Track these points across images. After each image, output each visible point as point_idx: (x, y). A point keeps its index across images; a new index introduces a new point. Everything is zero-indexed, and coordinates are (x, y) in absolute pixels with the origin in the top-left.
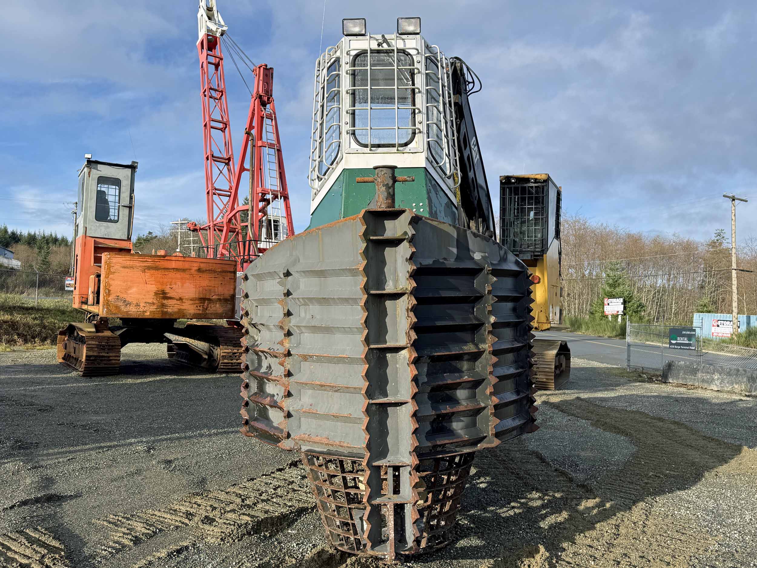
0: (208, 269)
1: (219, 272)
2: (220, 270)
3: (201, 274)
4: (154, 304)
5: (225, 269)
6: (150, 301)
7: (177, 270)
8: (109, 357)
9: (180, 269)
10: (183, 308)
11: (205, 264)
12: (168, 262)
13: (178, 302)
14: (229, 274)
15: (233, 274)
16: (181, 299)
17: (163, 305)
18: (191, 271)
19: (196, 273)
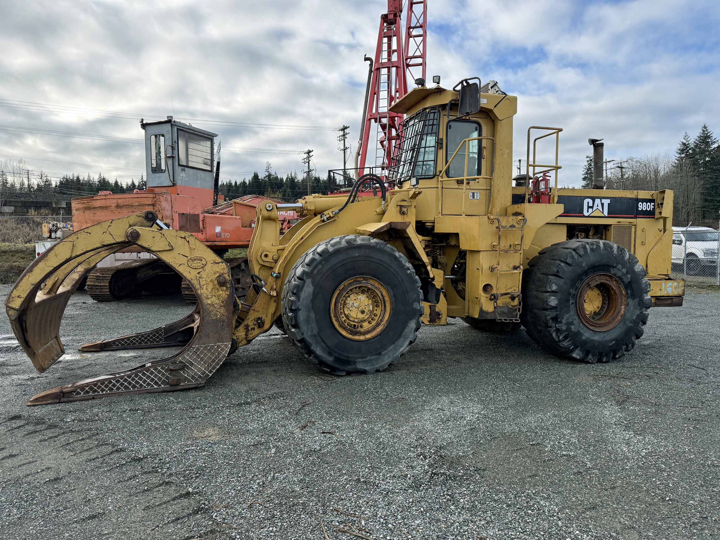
0: (125, 204)
1: (136, 206)
2: (137, 204)
3: (119, 210)
7: (101, 208)
11: (122, 200)
12: (96, 201)
15: (151, 207)
18: (112, 208)
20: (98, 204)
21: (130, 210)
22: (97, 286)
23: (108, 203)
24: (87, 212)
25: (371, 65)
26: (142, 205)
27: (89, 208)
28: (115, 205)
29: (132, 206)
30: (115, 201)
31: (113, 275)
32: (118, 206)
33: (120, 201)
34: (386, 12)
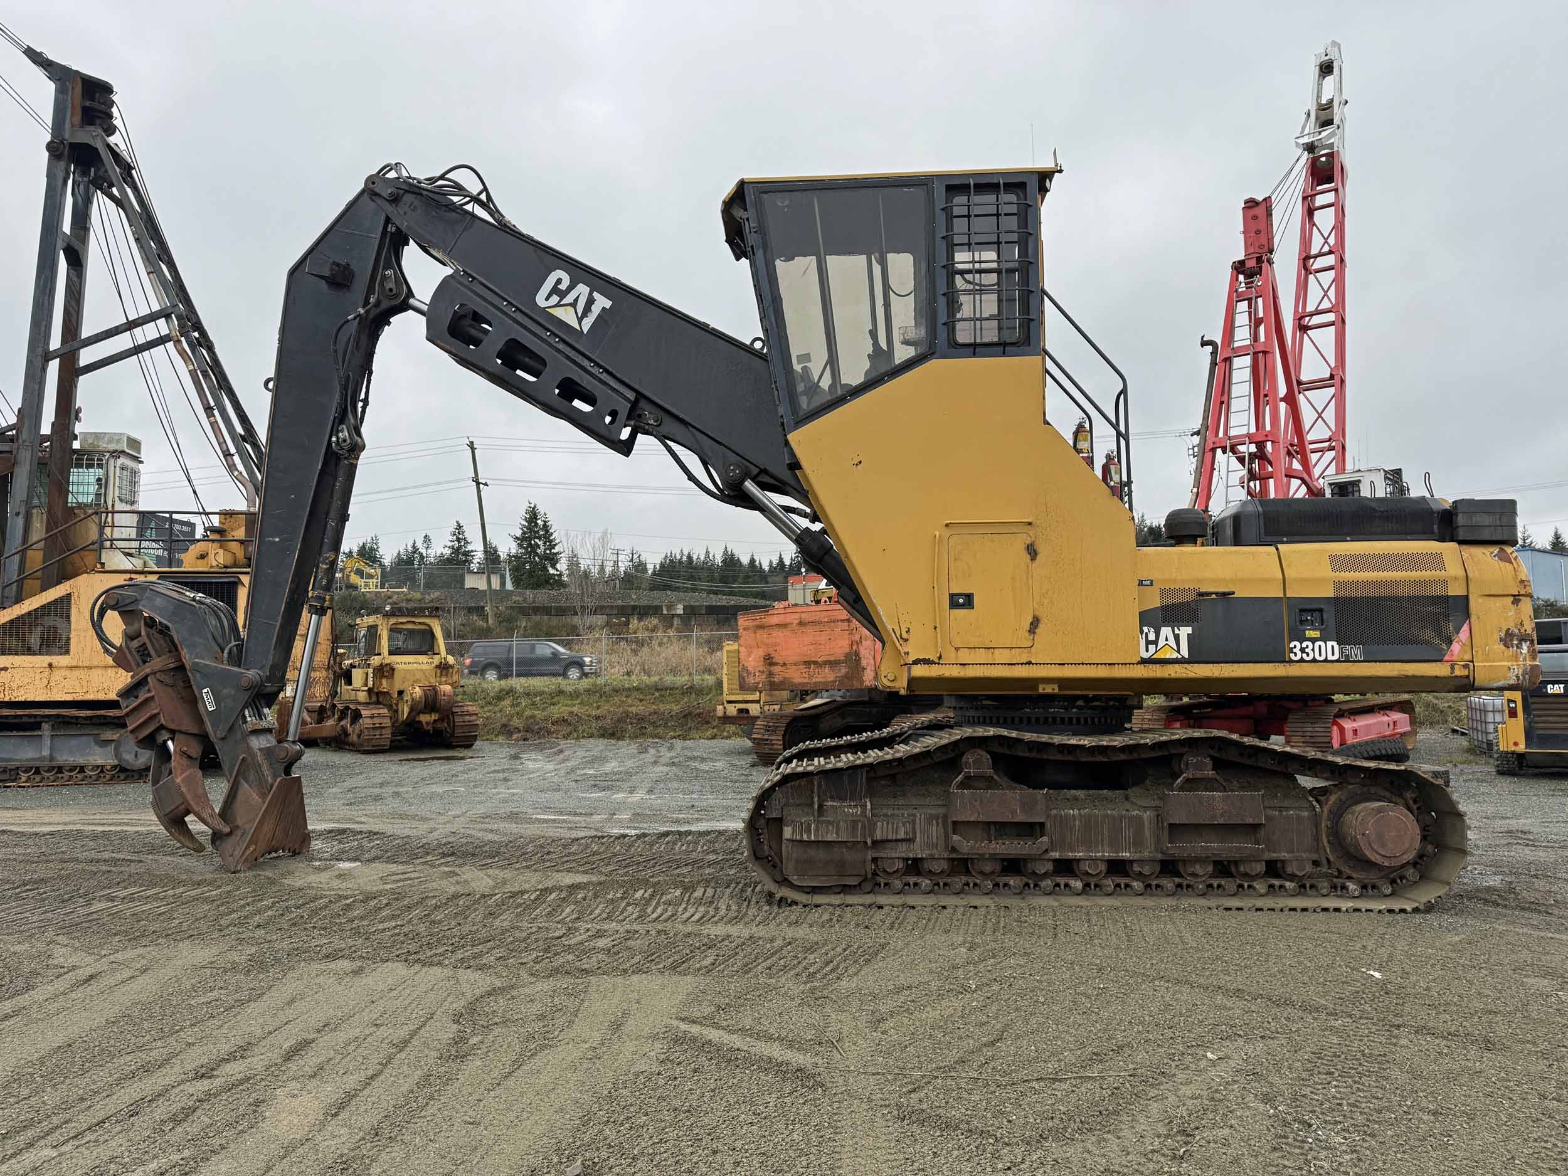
2: (826, 620)
3: (803, 629)
4: (763, 672)
5: (833, 618)
6: (761, 669)
7: (779, 626)
8: (772, 740)
9: (782, 625)
10: (787, 676)
11: (805, 614)
13: (782, 669)
14: (840, 623)
15: (846, 624)
16: (784, 664)
17: (771, 674)
19: (798, 627)
20: (774, 620)
21: (817, 628)
22: (767, 740)
23: (788, 619)
24: (760, 632)
25: (1214, 353)
26: (834, 622)
27: (762, 627)
28: (797, 621)
29: (820, 623)
30: (797, 616)
31: (788, 724)
32: (801, 624)
33: (804, 616)
34: (1241, 256)
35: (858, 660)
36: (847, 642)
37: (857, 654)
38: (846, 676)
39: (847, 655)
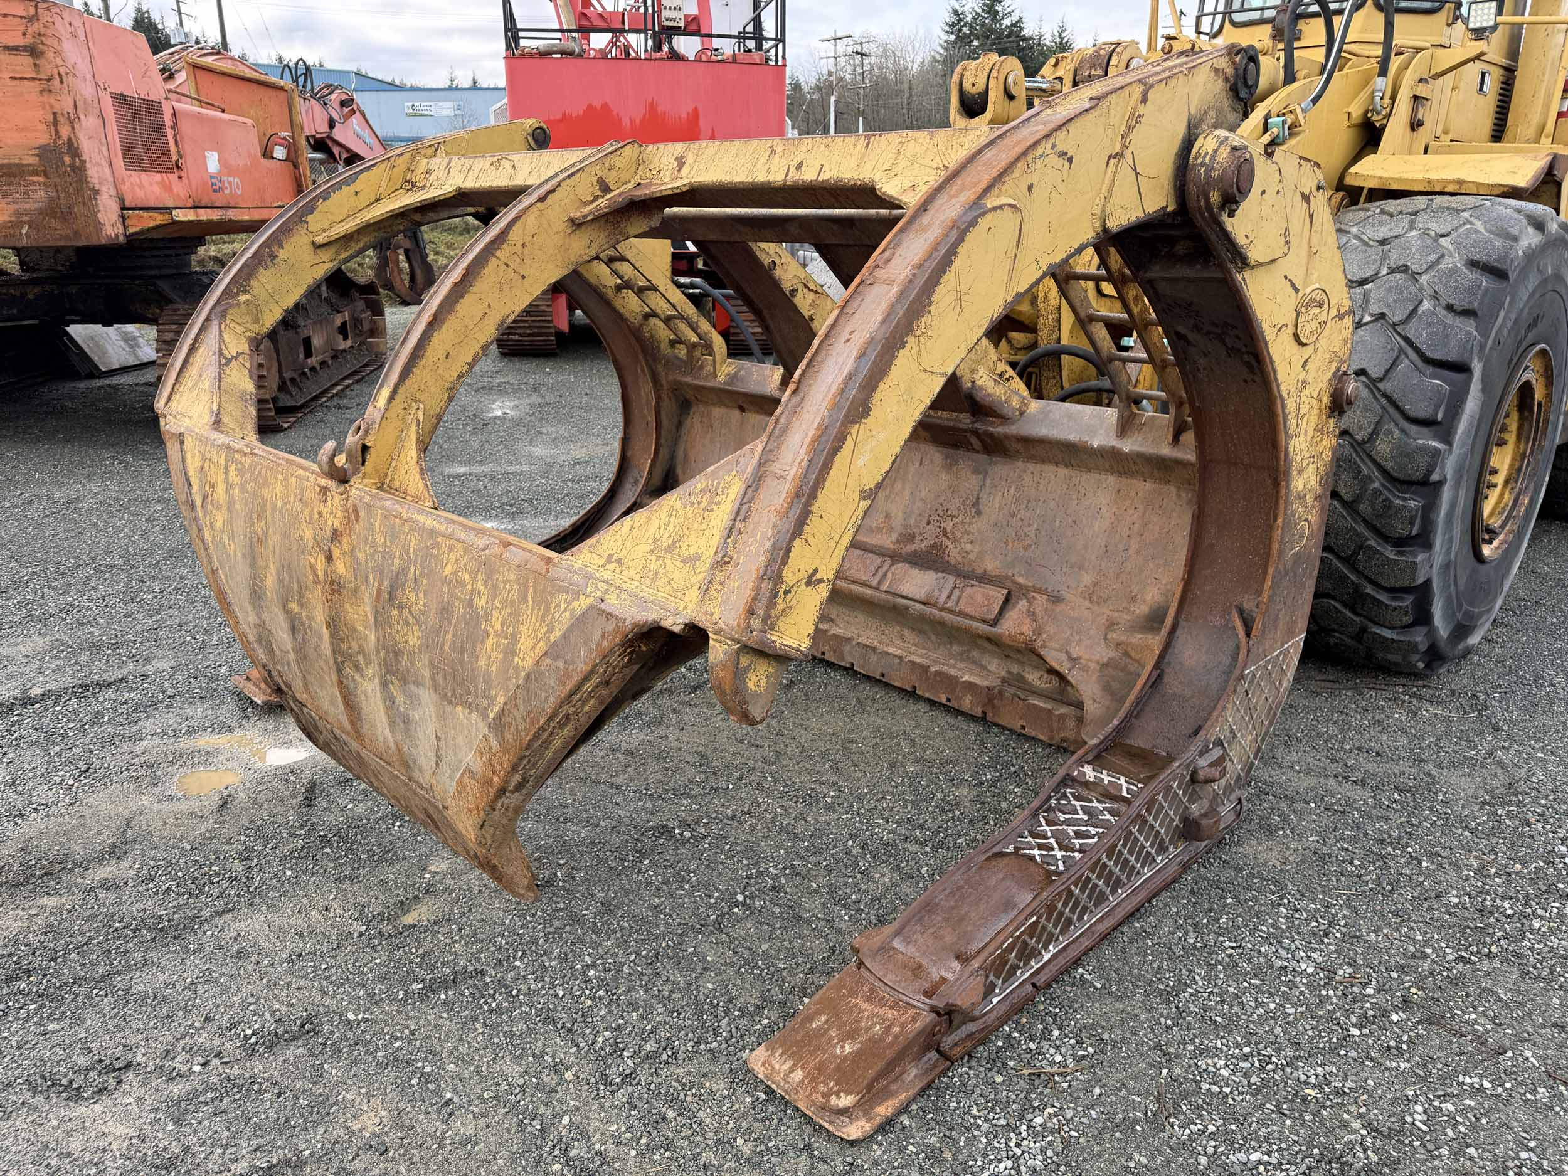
35: (79, 170)
36: (39, 114)
37: (74, 150)
38: (52, 210)
39: (44, 152)
